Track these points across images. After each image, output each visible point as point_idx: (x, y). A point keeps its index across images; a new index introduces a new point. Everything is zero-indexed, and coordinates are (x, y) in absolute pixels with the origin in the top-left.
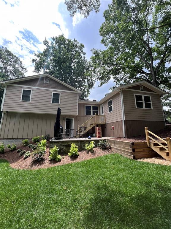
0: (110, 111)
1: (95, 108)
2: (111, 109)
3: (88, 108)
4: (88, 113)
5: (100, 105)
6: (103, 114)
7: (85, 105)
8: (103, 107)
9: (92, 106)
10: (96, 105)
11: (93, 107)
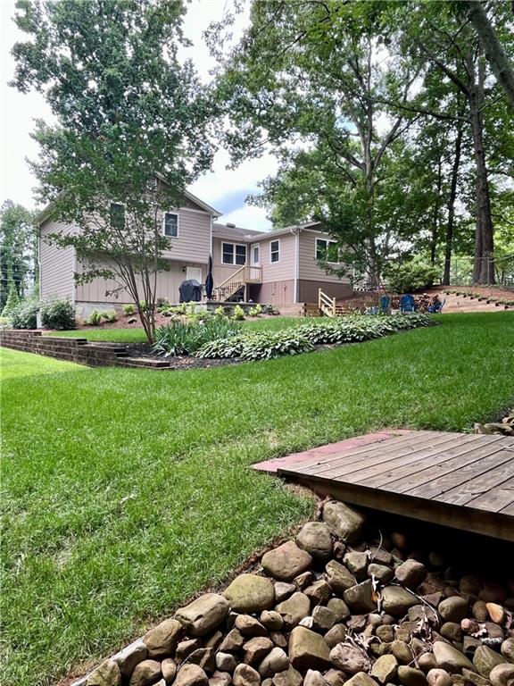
0: (273, 261)
1: (241, 250)
2: (275, 257)
3: (228, 248)
4: (228, 259)
5: (251, 243)
6: (257, 265)
7: (223, 242)
8: (256, 250)
9: (235, 245)
10: (243, 242)
11: (237, 246)
